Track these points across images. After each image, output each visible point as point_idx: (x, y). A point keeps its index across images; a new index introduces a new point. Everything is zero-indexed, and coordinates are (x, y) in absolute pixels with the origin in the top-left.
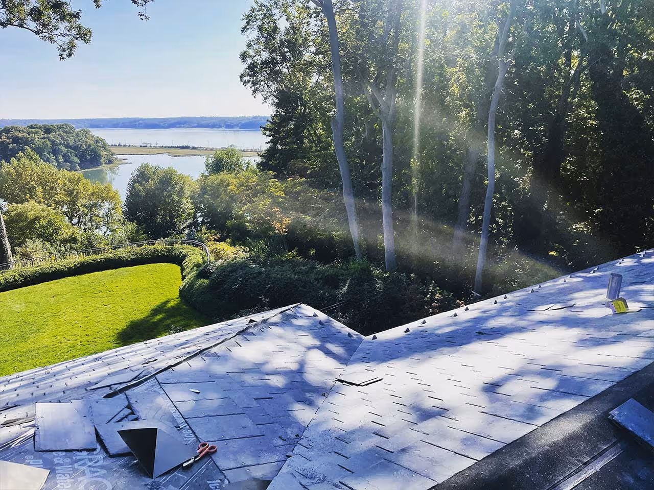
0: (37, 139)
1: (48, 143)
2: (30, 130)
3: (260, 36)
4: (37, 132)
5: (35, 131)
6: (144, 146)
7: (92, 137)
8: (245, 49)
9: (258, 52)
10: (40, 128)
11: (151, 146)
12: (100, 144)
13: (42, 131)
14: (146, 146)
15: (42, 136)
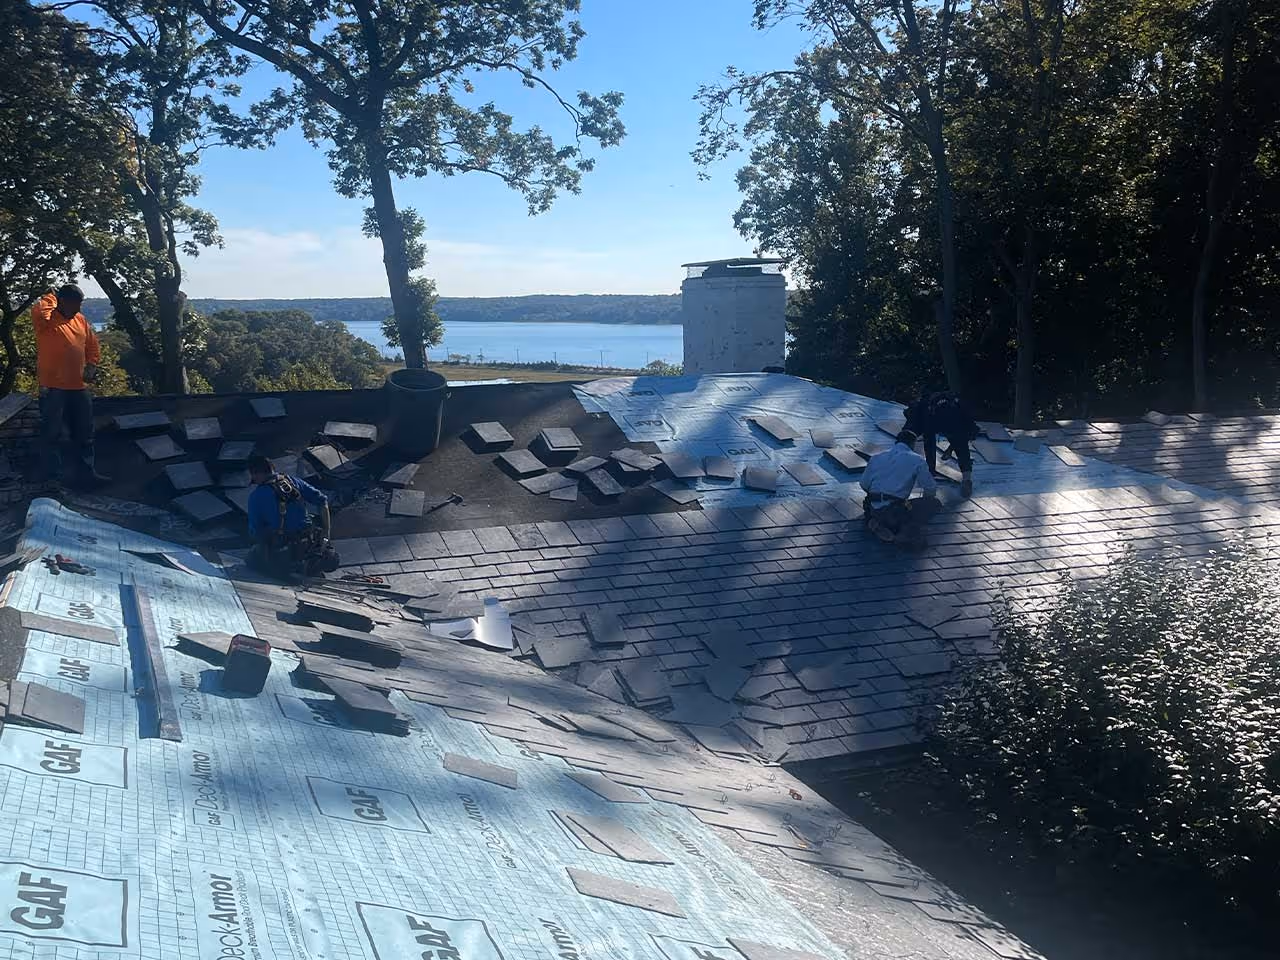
0: (233, 343)
1: (258, 351)
2: (220, 322)
3: (780, 139)
4: (234, 328)
5: (230, 324)
6: (453, 364)
7: (348, 340)
8: (748, 163)
9: (773, 170)
10: (241, 318)
11: (467, 363)
12: (363, 356)
13: (245, 325)
14: (457, 363)
15: (244, 336)
